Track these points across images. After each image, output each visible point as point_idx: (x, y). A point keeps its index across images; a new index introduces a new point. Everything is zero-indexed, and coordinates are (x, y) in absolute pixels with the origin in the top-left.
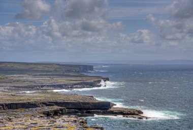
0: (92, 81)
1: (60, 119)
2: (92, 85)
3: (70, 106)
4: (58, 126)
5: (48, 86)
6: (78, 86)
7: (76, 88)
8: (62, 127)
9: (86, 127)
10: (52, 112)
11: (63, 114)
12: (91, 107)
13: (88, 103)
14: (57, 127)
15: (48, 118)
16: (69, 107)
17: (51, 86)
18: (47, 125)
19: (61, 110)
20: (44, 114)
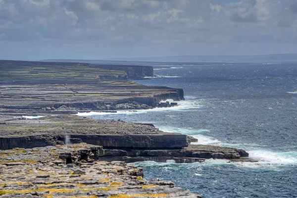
0: (152, 96)
1: (92, 168)
2: (151, 103)
3: (110, 143)
4: (89, 182)
5: (68, 105)
6: (125, 106)
7: (121, 108)
8: (97, 183)
9: (142, 183)
10: (75, 155)
11: (96, 158)
12: (149, 145)
13: (144, 138)
14: (86, 184)
15: (69, 167)
16: (108, 145)
17: (73, 106)
18: (68, 179)
19: (94, 150)
20: (61, 157)
